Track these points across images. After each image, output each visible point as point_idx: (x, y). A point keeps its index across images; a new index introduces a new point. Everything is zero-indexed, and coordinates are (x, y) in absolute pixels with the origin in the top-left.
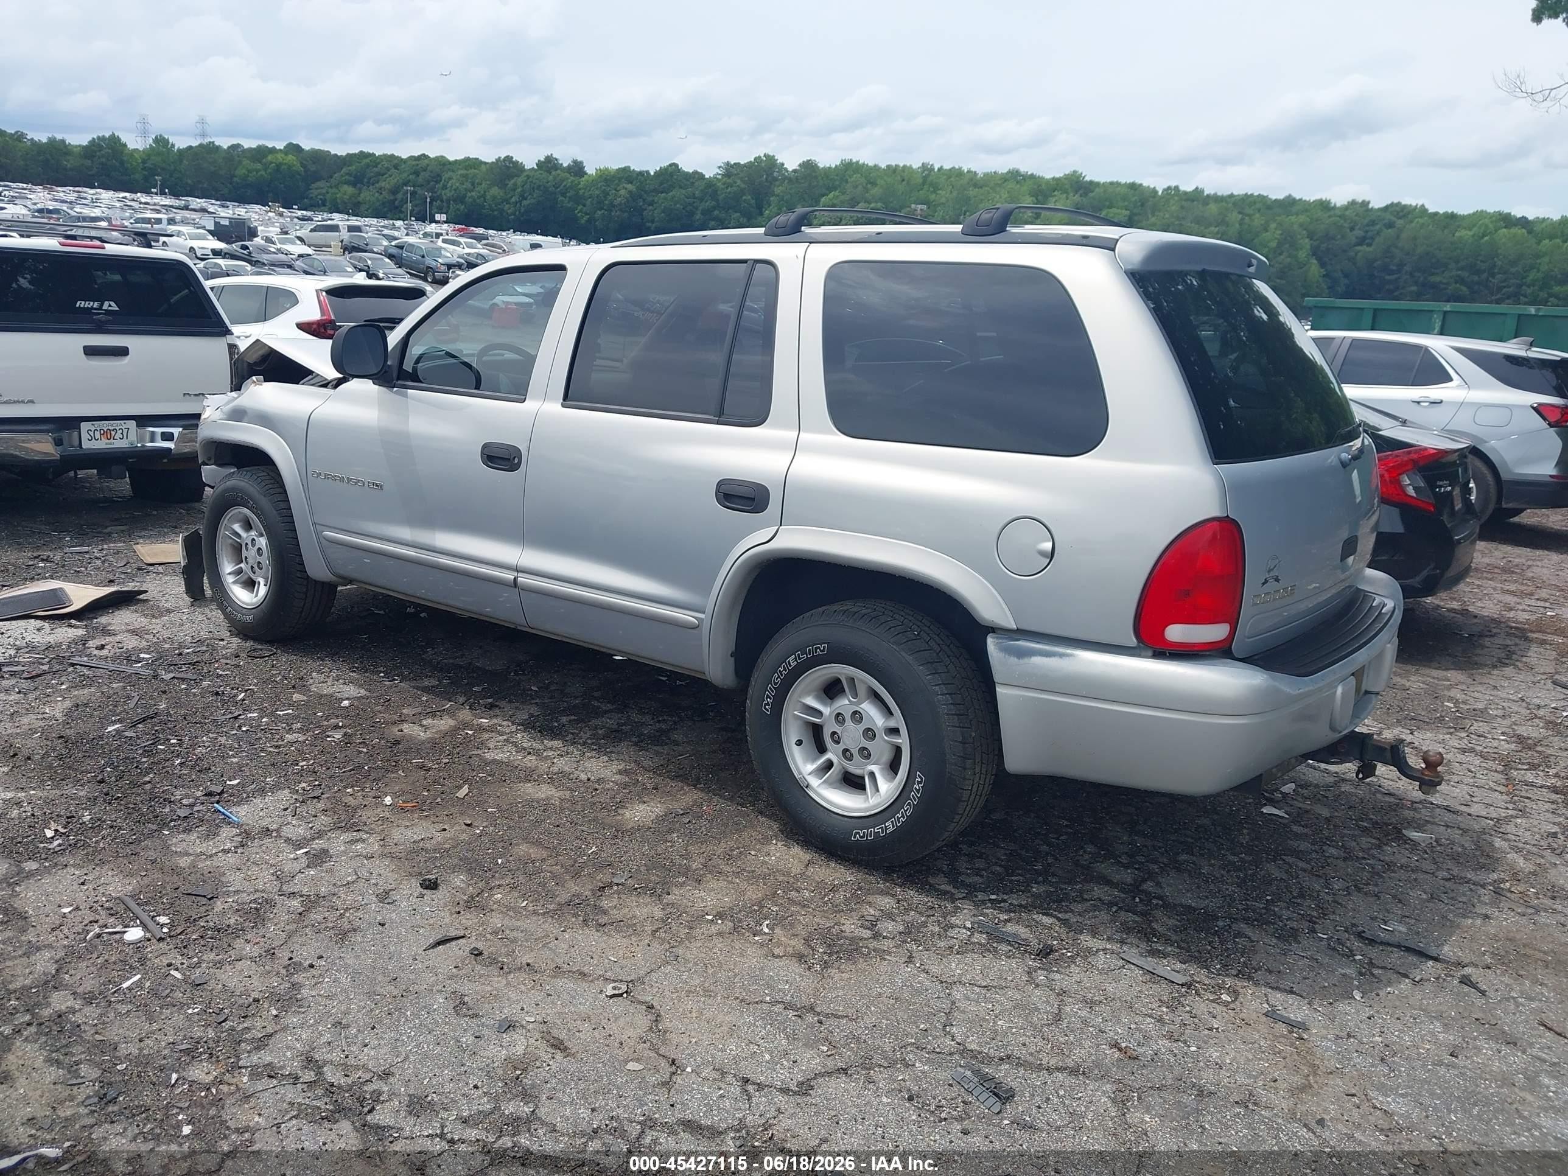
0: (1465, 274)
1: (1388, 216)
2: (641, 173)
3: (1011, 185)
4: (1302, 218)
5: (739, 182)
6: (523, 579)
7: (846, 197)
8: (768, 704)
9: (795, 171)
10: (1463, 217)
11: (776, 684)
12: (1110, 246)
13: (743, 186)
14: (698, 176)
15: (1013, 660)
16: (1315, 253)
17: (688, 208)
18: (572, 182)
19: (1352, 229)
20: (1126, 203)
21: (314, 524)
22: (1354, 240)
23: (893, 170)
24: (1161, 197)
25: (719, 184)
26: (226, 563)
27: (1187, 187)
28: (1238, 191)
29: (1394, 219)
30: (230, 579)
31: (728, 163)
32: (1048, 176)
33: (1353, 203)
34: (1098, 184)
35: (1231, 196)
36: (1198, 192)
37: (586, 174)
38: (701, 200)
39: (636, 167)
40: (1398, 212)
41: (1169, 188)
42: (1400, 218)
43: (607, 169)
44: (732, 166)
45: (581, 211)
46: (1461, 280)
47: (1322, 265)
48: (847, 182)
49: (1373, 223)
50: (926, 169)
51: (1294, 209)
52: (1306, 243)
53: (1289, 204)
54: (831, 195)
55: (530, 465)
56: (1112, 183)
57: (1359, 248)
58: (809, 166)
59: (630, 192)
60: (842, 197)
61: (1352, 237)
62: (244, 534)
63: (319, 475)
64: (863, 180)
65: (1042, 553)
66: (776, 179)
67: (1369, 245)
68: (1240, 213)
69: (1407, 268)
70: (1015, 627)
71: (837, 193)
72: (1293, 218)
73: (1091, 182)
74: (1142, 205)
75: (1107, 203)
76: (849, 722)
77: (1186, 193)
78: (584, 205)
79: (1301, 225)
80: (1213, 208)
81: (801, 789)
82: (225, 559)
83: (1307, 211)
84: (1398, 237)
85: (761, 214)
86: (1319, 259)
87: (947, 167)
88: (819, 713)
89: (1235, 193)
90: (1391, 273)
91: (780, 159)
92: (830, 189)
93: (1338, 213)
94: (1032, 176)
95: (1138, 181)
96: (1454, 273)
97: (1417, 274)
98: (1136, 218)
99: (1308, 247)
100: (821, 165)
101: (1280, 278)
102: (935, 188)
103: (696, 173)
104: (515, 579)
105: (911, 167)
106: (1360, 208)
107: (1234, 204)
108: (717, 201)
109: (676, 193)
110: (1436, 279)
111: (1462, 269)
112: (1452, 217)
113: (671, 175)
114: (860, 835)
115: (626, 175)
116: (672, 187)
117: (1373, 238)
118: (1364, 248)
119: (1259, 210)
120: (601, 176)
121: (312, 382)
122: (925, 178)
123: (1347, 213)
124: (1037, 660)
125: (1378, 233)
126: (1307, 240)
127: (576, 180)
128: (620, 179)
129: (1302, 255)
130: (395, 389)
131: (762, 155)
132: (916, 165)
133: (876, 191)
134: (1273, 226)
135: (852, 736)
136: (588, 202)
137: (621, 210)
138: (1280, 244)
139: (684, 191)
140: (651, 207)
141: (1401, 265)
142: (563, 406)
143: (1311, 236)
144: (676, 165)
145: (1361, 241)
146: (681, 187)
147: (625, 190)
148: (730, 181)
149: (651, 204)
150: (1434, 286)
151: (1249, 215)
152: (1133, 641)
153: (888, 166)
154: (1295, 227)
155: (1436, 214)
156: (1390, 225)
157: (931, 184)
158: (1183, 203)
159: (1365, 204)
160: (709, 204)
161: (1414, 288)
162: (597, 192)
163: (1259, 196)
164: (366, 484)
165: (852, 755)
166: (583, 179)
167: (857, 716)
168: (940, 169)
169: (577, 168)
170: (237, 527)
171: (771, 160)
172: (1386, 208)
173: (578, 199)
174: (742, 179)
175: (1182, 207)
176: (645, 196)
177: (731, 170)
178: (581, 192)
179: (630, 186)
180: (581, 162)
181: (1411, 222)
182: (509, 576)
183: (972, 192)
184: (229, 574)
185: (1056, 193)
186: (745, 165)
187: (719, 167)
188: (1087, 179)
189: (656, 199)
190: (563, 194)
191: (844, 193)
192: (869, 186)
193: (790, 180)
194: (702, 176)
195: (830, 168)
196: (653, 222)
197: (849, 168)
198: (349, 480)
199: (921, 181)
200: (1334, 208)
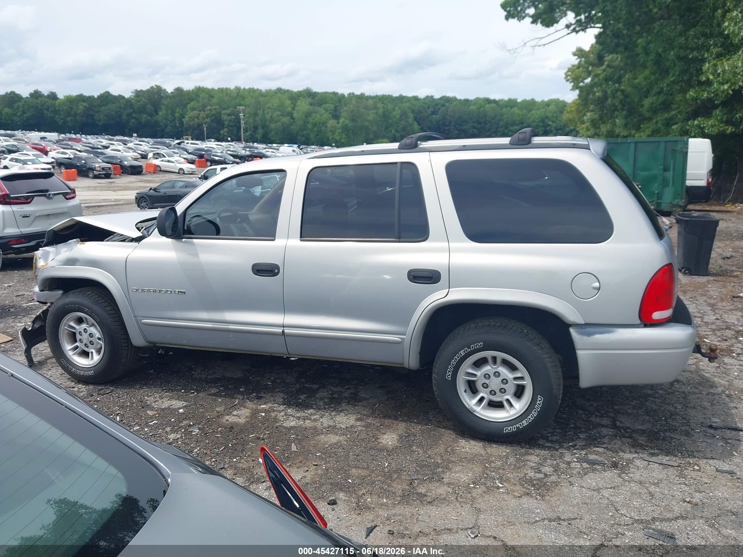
0: (475, 124)
1: (442, 102)
2: (90, 97)
3: (279, 95)
4: (408, 104)
5: (143, 99)
6: (287, 331)
7: (200, 104)
8: (449, 375)
9: (172, 93)
10: (472, 101)
11: (453, 365)
12: (587, 147)
13: (146, 101)
14: (121, 97)
15: (585, 338)
16: (415, 119)
17: (119, 113)
18: (51, 103)
19: (429, 108)
20: (333, 101)
21: (135, 316)
22: (430, 113)
23: (221, 90)
24: (347, 98)
25: (133, 101)
26: (66, 344)
27: (358, 93)
28: (380, 93)
29: (444, 103)
30: (71, 353)
31: (136, 91)
32: (295, 90)
33: (427, 97)
34: (318, 93)
35: (377, 96)
36: (362, 95)
37: (58, 98)
38: (125, 109)
39: (87, 94)
40: (446, 100)
41: (350, 94)
42: (447, 102)
43: (70, 96)
44: (139, 92)
45: (58, 118)
46: (474, 127)
47: (419, 124)
48: (199, 97)
49: (437, 105)
50: (238, 89)
51: (404, 101)
52: (411, 115)
53: (401, 98)
54: (192, 104)
55: (286, 272)
56: (325, 93)
57: (432, 116)
58: (179, 90)
59: (85, 107)
60: (198, 104)
61: (429, 111)
62: (77, 327)
63: (137, 290)
64: (207, 96)
65: (595, 288)
66: (163, 97)
67: (436, 114)
68: (382, 103)
69: (453, 124)
70: (583, 323)
71: (195, 102)
72: (404, 105)
73: (315, 92)
74: (340, 102)
75: (324, 102)
76: (492, 377)
77: (357, 96)
78: (60, 115)
79: (408, 107)
80: (370, 102)
81: (470, 412)
82: (65, 342)
83: (409, 101)
84: (447, 111)
85: (157, 114)
86: (418, 122)
87: (247, 88)
88: (475, 375)
89: (378, 94)
90: (447, 126)
91: (164, 87)
92: (193, 100)
93: (423, 101)
94: (288, 91)
95: (336, 91)
96: (471, 124)
97: (457, 126)
98: (338, 108)
99: (412, 117)
100: (185, 89)
101: (403, 131)
102: (243, 98)
103: (120, 96)
104: (283, 331)
105: (230, 89)
106: (430, 98)
107: (379, 99)
108: (134, 109)
109: (111, 106)
110: (464, 128)
111: (474, 122)
112: (467, 101)
113: (107, 97)
114: (507, 430)
115: (81, 98)
116: (108, 103)
117: (437, 111)
118: (434, 116)
119: (390, 102)
120: (67, 100)
121: (114, 239)
122: (238, 93)
123: (426, 101)
124: (597, 336)
125: (439, 109)
126: (411, 114)
127: (53, 102)
128: (78, 100)
129: (411, 120)
130: (184, 240)
131: (154, 86)
132: (232, 87)
133: (214, 100)
134: (397, 108)
135: (495, 383)
136: (62, 113)
137: (82, 116)
138: (401, 116)
139: (114, 105)
140: (98, 114)
141: (450, 123)
142: (301, 240)
143: (413, 112)
144: (108, 92)
145: (433, 113)
146: (112, 103)
147: (82, 106)
148: (138, 99)
149: (98, 112)
150: (464, 131)
151: (387, 104)
152: (638, 322)
153: (219, 89)
154: (406, 108)
155: (460, 100)
156: (443, 105)
157: (241, 96)
158: (358, 100)
159: (432, 97)
160: (130, 111)
161: (457, 132)
162: (66, 108)
163: (389, 95)
164: (173, 292)
165: (495, 392)
166: (57, 101)
167: (497, 374)
168: (244, 89)
169: (53, 96)
170: (72, 324)
171: (159, 89)
172: (441, 98)
173: (56, 112)
174: (145, 98)
175: (357, 102)
176: (93, 108)
177: (139, 94)
178: (57, 108)
179: (84, 104)
180: (55, 93)
181: (451, 104)
182: (280, 330)
183: (261, 99)
184: (70, 350)
185: (300, 98)
186: (146, 91)
187: (132, 92)
188: (314, 91)
189: (100, 109)
190: (47, 110)
191: (198, 102)
192: (210, 98)
193: (170, 97)
194: (123, 97)
195: (189, 91)
196: (100, 121)
197: (199, 90)
198: (160, 291)
199: (236, 95)
200: (420, 99)
